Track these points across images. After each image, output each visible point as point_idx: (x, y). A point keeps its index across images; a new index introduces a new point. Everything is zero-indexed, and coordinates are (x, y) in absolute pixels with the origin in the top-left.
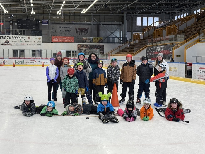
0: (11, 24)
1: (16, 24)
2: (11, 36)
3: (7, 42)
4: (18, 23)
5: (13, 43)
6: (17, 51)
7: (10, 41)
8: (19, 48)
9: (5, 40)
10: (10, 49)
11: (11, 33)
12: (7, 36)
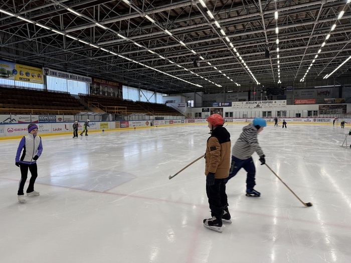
0: (262, 93)
1: (265, 92)
2: (261, 101)
3: (258, 106)
4: (267, 91)
5: (263, 106)
6: (266, 112)
7: (260, 105)
8: (267, 110)
9: (257, 105)
10: (260, 111)
11: (261, 99)
12: (258, 101)
